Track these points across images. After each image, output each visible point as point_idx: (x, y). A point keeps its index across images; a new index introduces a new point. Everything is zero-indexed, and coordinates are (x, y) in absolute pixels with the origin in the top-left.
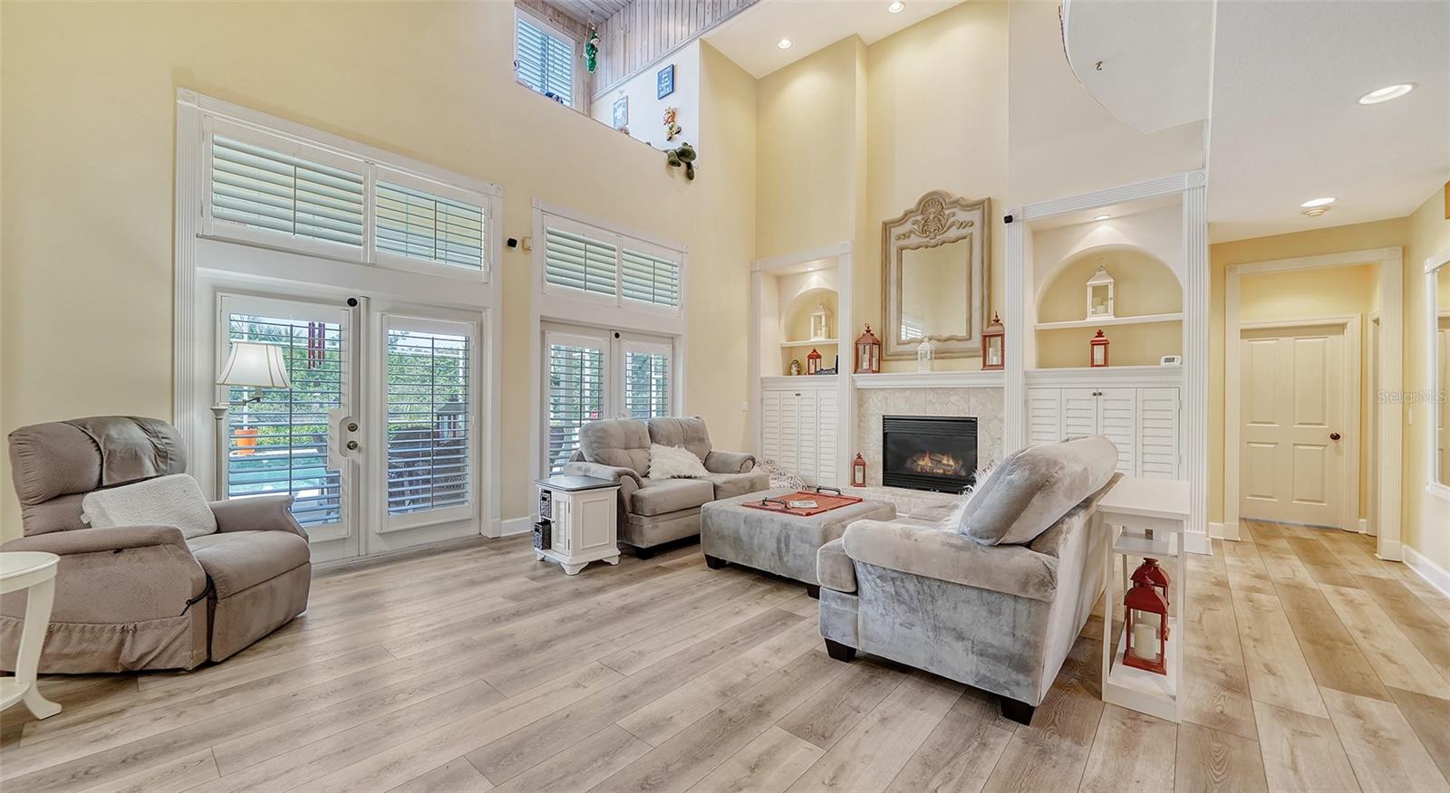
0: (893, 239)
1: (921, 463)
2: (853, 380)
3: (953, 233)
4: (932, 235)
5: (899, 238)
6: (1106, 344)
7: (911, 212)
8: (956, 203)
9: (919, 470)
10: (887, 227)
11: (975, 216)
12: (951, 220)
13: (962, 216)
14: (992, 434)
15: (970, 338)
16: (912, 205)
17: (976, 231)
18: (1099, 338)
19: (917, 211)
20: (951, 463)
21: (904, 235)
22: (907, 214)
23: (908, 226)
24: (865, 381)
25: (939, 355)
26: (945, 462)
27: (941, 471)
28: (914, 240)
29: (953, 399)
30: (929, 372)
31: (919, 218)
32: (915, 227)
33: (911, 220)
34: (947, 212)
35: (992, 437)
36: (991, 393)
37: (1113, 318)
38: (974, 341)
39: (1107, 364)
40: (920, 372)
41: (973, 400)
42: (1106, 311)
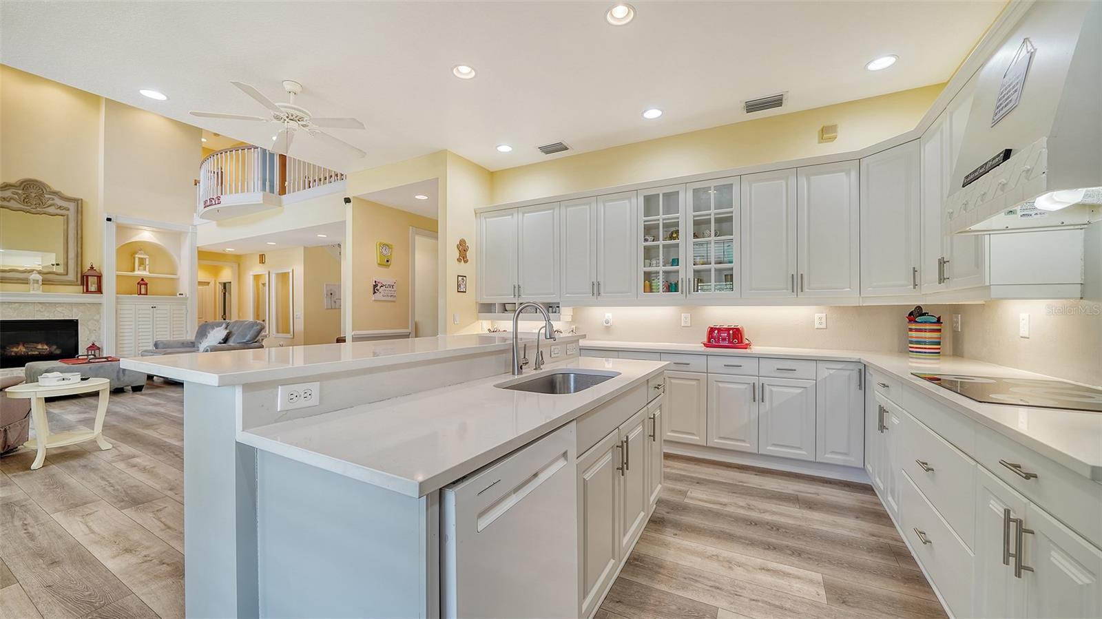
1: (17, 349)
3: (52, 210)
4: (33, 206)
6: (146, 284)
7: (13, 186)
8: (55, 193)
9: (13, 354)
11: (72, 206)
12: (50, 202)
13: (59, 202)
15: (67, 274)
16: (13, 181)
17: (71, 214)
18: (142, 282)
19: (20, 186)
20: (46, 347)
23: (7, 194)
25: (46, 282)
26: (40, 347)
27: (37, 353)
28: (13, 204)
29: (58, 309)
30: (41, 293)
31: (20, 192)
32: (16, 196)
33: (12, 190)
34: (47, 196)
35: (90, 330)
36: (89, 306)
37: (148, 273)
38: (71, 276)
39: (147, 294)
40: (32, 292)
41: (75, 310)
42: (145, 270)
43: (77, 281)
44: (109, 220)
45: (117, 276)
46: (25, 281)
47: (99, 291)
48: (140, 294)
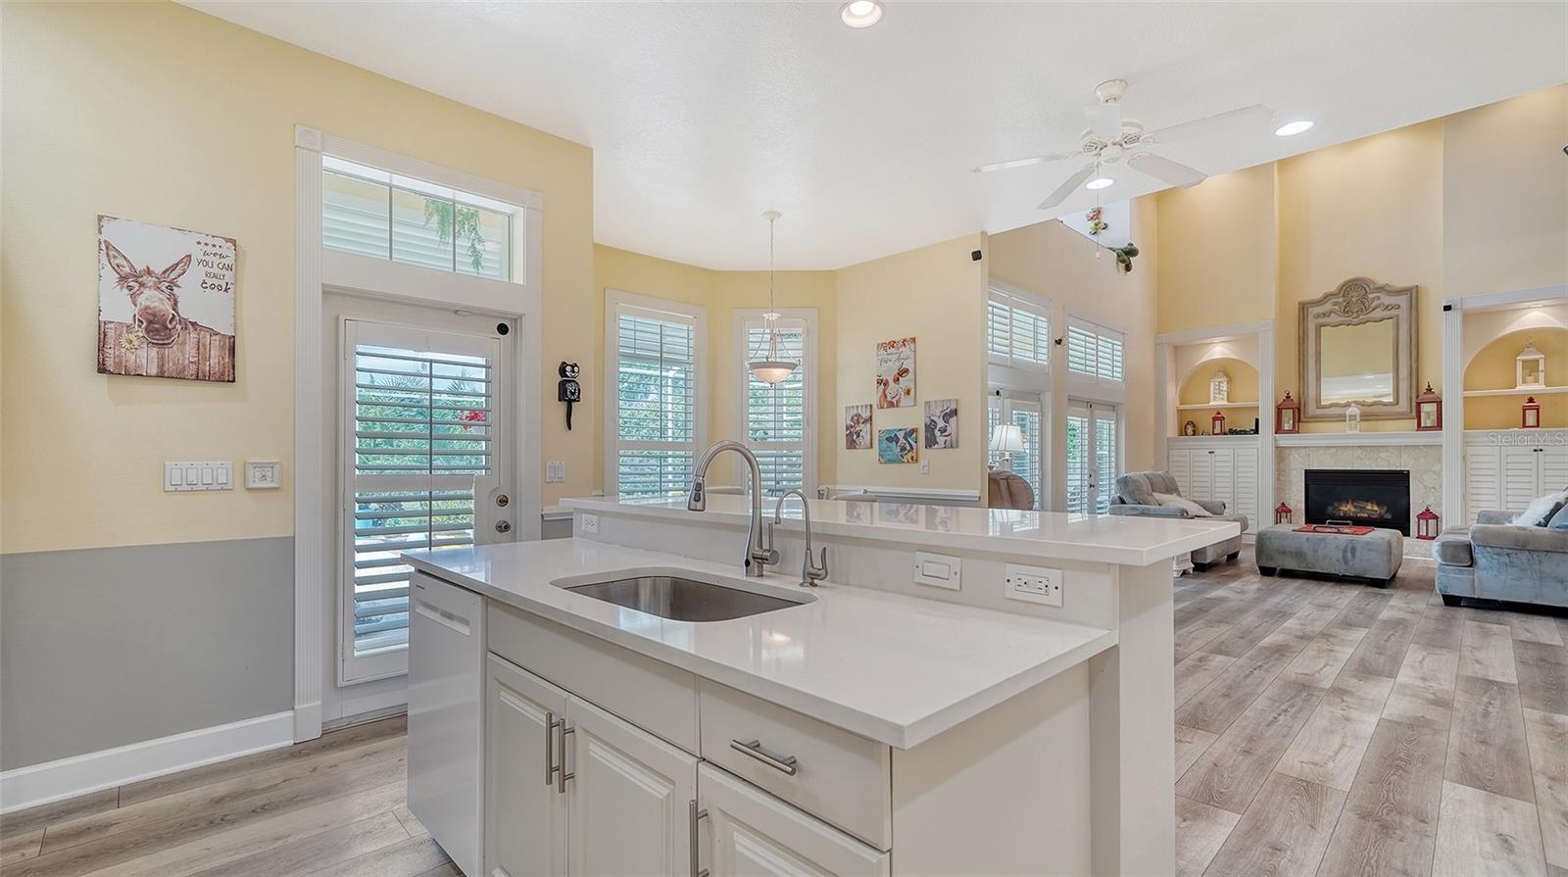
0: (1310, 318)
1: (1344, 508)
2: (1276, 440)
3: (1378, 313)
4: (1355, 315)
5: (1317, 316)
6: (1537, 409)
7: (1332, 295)
8: (1382, 289)
9: (1342, 514)
10: (1303, 307)
11: (1403, 300)
12: (1376, 303)
13: (1387, 300)
14: (1425, 484)
15: (1398, 403)
16: (1333, 288)
17: (1403, 313)
18: (1529, 405)
19: (1339, 293)
20: (1376, 508)
21: (1324, 314)
22: (1327, 297)
23: (1328, 306)
24: (1285, 440)
25: (1367, 418)
26: (1369, 507)
27: (1366, 515)
28: (1334, 318)
29: (1383, 454)
30: (1359, 433)
31: (1341, 300)
32: (1336, 307)
33: (1332, 301)
34: (1371, 296)
35: (1425, 487)
36: (1424, 450)
37: (1543, 387)
38: (1404, 406)
39: (1538, 426)
40: (1349, 432)
41: (1404, 456)
42: (1536, 381)
43: (1411, 412)
44: (1447, 308)
45: (1465, 398)
46: (1341, 418)
47: (1439, 426)
48: (1524, 426)
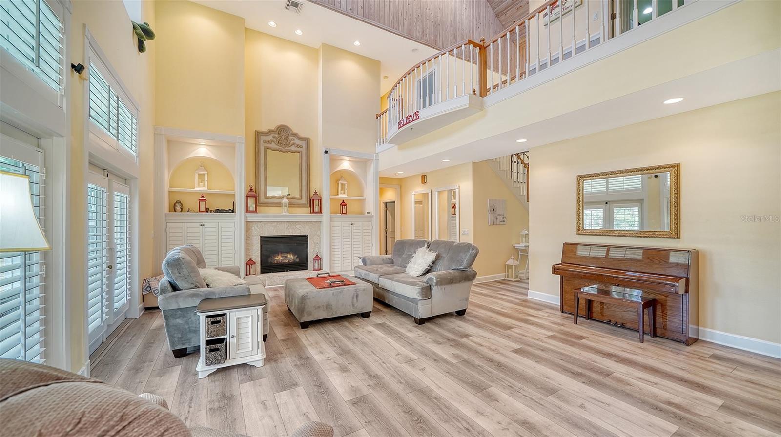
0: (262, 142)
1: (277, 259)
2: (246, 217)
3: (293, 148)
4: (283, 146)
5: (265, 142)
6: (346, 205)
7: (273, 131)
8: (295, 135)
9: (276, 262)
10: (258, 134)
12: (292, 142)
13: (297, 142)
15: (302, 199)
16: (273, 127)
17: (304, 150)
18: (343, 204)
19: (276, 131)
20: (292, 256)
21: (269, 142)
22: (270, 132)
23: (270, 138)
24: (252, 217)
25: (291, 205)
26: (289, 256)
27: (287, 261)
28: (273, 145)
29: (298, 226)
30: (288, 214)
31: (277, 135)
32: (274, 139)
33: (272, 135)
34: (291, 137)
35: (315, 243)
36: (314, 224)
37: (346, 196)
38: (304, 201)
39: (346, 214)
40: (284, 213)
41: (307, 227)
42: (344, 193)
43: (307, 204)
44: (326, 152)
45: (331, 198)
46: (279, 205)
47: (320, 212)
48: (342, 213)
